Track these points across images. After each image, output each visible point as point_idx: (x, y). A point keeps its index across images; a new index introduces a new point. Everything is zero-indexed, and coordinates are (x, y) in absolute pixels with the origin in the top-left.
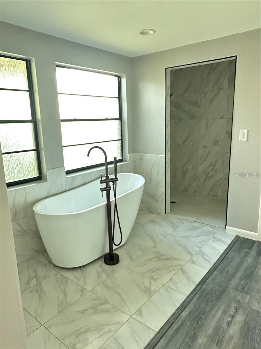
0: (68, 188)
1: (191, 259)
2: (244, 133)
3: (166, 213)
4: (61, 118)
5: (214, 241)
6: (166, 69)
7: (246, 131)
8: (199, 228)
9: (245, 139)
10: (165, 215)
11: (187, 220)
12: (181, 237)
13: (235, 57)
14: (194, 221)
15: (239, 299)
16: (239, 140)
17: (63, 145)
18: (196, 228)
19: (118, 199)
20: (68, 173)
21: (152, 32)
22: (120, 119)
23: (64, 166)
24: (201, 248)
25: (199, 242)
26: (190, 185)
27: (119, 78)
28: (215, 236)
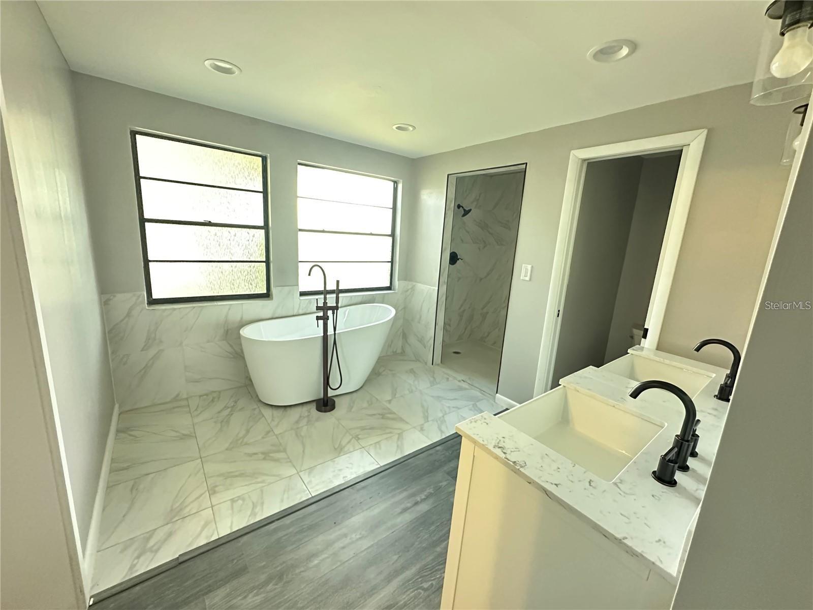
0: (301, 312)
1: (423, 425)
2: (527, 269)
3: (433, 364)
4: (299, 227)
6: (448, 175)
7: (529, 267)
8: (466, 389)
9: (527, 278)
10: (432, 366)
11: (455, 378)
12: (431, 396)
13: (525, 165)
14: (462, 380)
15: (442, 485)
16: (521, 278)
17: (299, 260)
18: (461, 389)
19: (338, 333)
20: (303, 294)
21: (411, 128)
22: (393, 235)
23: (298, 285)
24: (446, 414)
25: (449, 407)
26: (489, 333)
27: (395, 182)
28: (477, 403)
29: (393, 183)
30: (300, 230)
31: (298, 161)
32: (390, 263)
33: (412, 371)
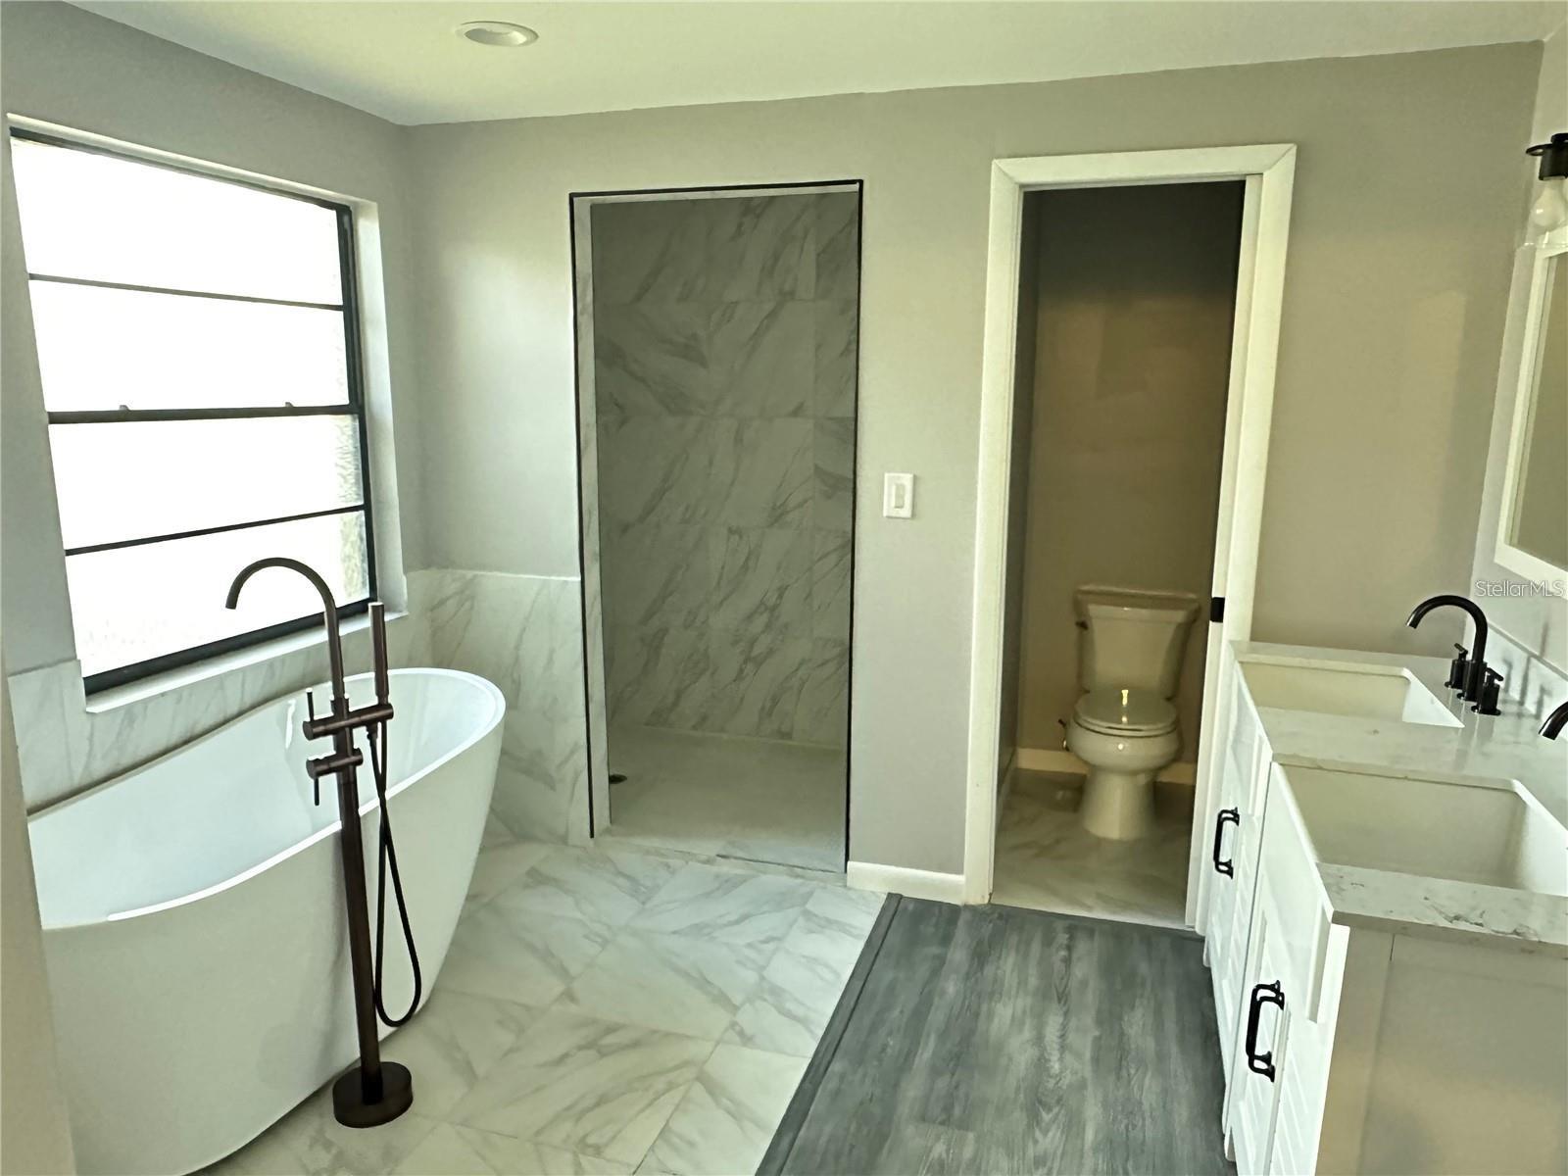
1: (733, 1025)
2: (900, 488)
3: (592, 835)
5: (811, 932)
6: (572, 196)
7: (907, 480)
8: (744, 880)
9: (906, 512)
10: (591, 842)
11: (688, 856)
12: (675, 933)
13: (857, 186)
14: (718, 856)
15: (940, 1155)
16: (885, 514)
18: (728, 885)
21: (520, 38)
22: (357, 405)
23: (74, 658)
24: (763, 968)
25: (750, 945)
26: (679, 695)
27: (346, 218)
29: (333, 213)
30: (58, 418)
31: (10, 115)
32: (362, 512)
33: (537, 878)
